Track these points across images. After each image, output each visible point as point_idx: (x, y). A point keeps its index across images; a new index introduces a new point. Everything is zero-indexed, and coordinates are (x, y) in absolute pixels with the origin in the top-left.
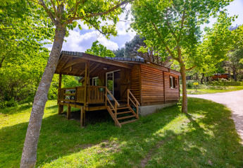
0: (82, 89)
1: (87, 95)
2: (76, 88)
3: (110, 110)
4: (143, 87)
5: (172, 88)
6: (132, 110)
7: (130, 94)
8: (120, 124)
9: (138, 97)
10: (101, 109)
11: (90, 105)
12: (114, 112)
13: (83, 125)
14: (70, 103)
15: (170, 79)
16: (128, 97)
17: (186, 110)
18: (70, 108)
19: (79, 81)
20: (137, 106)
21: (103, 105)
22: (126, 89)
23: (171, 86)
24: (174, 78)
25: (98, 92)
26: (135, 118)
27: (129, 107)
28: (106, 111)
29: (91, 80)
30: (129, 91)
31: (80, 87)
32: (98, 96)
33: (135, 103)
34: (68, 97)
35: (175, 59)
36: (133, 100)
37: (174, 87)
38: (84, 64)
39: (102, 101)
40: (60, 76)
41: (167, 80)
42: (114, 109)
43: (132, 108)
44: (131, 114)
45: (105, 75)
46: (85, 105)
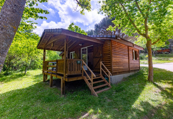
0: (62, 62)
1: (66, 67)
2: (57, 61)
3: (86, 80)
4: (114, 59)
5: (134, 59)
6: (104, 79)
7: (102, 66)
8: (96, 93)
9: (110, 68)
10: (78, 79)
11: (69, 77)
12: (90, 81)
13: (63, 94)
14: (52, 73)
15: (133, 52)
16: (101, 68)
17: (152, 79)
18: (52, 77)
19: (60, 55)
20: (109, 76)
21: (80, 75)
22: (99, 62)
23: (133, 58)
24: (136, 52)
25: (76, 64)
26: (107, 86)
27: (102, 77)
28: (83, 81)
29: (69, 54)
30: (101, 63)
31: (60, 60)
32: (76, 68)
33: (108, 73)
34: (50, 68)
35: (142, 35)
36: (105, 70)
37: (136, 59)
38: (64, 40)
39: (79, 72)
40: (45, 51)
41: (131, 53)
42: (90, 79)
43: (104, 77)
44: (104, 83)
45: (80, 50)
46: (65, 76)
